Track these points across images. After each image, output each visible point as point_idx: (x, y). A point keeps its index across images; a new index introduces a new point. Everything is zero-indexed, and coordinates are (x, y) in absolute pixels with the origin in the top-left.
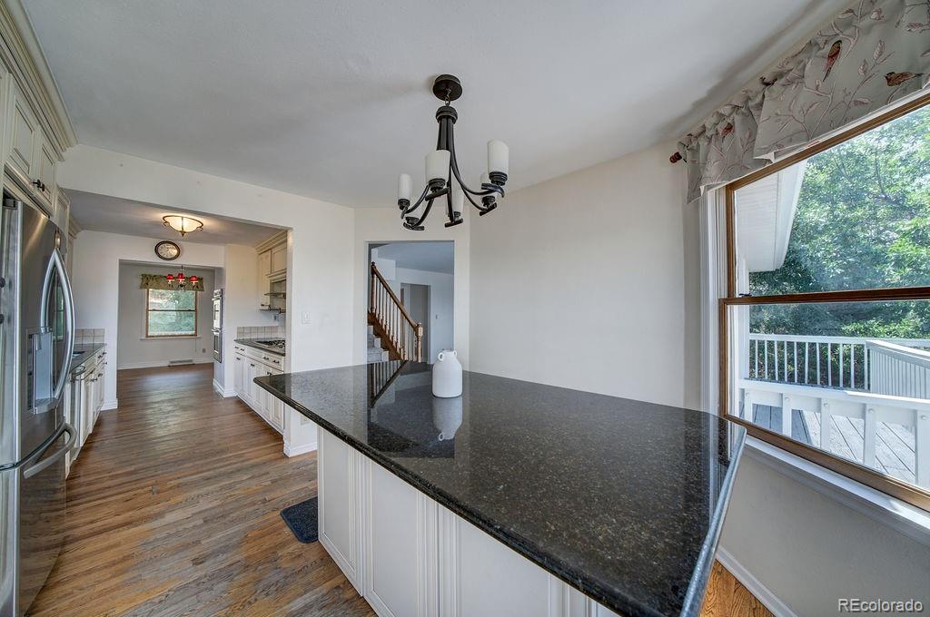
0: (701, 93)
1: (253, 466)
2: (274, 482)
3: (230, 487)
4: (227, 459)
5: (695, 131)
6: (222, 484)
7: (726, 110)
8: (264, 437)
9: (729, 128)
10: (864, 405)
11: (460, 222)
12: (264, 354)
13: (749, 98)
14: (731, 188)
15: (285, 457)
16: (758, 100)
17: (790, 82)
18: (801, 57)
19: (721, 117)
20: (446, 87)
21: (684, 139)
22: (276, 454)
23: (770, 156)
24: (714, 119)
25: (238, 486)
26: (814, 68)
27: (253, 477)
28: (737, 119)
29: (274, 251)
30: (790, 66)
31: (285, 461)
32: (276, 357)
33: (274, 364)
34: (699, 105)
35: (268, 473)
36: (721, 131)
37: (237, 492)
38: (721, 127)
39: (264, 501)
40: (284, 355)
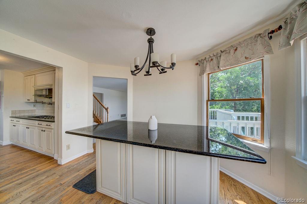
0: (206, 50)
1: (45, 172)
2: (61, 176)
3: (37, 184)
4: (26, 172)
5: (203, 58)
6: (31, 183)
7: (212, 55)
8: (42, 160)
9: (212, 60)
10: (231, 123)
11: (151, 75)
12: (37, 122)
13: (217, 54)
14: (209, 74)
15: (59, 165)
16: (220, 55)
17: (227, 53)
18: (229, 48)
19: (210, 57)
20: (151, 32)
21: (200, 59)
22: (54, 165)
23: (221, 68)
24: (209, 57)
25: (42, 182)
26: (232, 51)
27: (48, 177)
28: (214, 58)
29: (36, 76)
30: (227, 49)
31: (60, 167)
32: (48, 123)
33: (47, 127)
34: (205, 52)
35: (55, 173)
36: (210, 60)
37: (43, 185)
38: (210, 59)
39: (61, 184)
40: (54, 122)
